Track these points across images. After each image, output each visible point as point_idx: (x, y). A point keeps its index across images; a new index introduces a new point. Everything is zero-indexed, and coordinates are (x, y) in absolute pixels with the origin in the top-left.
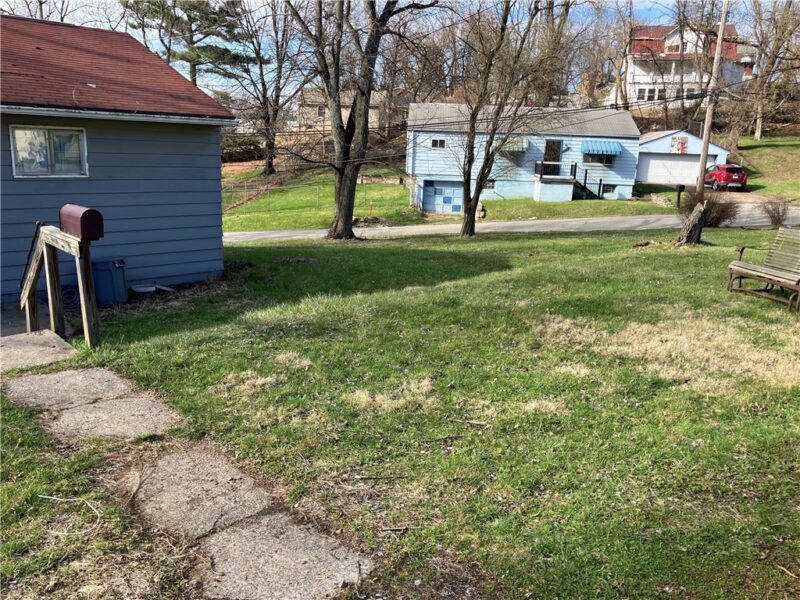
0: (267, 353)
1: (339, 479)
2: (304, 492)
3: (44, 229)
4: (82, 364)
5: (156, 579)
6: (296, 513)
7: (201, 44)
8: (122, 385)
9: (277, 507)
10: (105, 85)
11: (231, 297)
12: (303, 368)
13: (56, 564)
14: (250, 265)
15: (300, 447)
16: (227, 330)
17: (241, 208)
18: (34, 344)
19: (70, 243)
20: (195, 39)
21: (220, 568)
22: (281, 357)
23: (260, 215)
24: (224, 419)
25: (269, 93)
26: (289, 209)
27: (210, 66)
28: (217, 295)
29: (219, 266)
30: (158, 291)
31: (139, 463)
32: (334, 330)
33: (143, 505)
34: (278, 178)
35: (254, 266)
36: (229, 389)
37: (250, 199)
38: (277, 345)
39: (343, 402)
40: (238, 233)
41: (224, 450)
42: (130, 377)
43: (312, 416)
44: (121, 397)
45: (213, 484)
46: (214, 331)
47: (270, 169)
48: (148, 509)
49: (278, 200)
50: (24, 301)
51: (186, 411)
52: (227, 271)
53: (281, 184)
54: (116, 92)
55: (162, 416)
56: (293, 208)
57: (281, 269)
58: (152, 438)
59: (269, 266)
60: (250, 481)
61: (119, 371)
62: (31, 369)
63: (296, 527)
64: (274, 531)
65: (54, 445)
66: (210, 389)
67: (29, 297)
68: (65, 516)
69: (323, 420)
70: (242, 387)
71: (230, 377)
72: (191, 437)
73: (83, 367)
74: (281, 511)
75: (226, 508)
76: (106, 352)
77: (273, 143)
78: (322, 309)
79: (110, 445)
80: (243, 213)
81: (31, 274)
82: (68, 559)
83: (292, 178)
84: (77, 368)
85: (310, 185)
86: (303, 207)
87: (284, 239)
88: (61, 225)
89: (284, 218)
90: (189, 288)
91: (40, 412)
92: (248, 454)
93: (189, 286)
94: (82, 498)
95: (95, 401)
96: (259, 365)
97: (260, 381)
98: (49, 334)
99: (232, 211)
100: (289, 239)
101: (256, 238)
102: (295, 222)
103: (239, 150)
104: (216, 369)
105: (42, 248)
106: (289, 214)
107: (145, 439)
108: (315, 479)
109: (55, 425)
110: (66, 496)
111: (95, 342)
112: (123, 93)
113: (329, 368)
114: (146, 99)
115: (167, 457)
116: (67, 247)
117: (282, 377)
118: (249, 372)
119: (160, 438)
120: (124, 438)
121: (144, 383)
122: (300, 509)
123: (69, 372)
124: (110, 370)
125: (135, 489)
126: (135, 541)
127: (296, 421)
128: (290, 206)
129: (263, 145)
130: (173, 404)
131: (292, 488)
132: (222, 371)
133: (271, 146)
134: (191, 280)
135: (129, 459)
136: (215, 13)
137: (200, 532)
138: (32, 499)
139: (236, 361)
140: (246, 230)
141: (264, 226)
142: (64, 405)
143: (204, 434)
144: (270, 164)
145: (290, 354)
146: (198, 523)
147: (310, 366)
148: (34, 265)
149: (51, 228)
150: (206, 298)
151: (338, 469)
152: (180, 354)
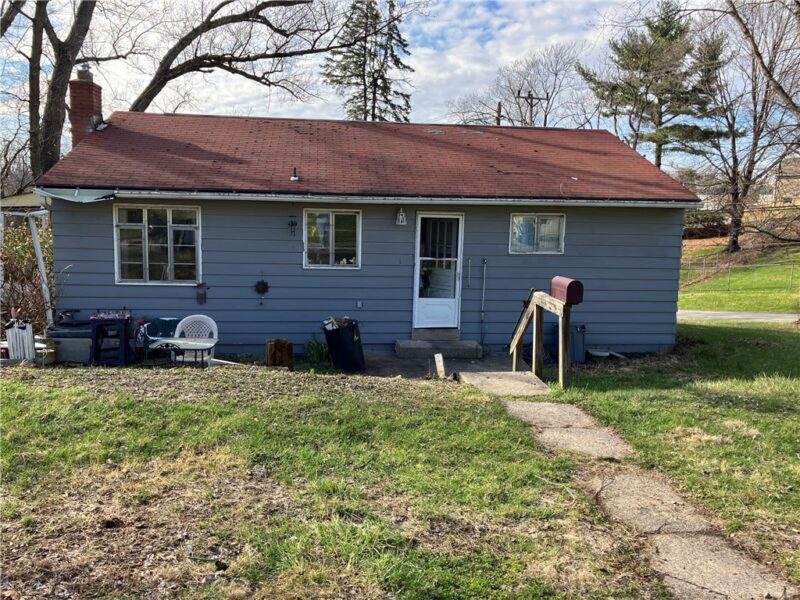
0: (714, 417)
1: (776, 527)
2: (740, 528)
3: (536, 294)
4: (556, 400)
5: (615, 546)
6: (731, 540)
7: (669, 124)
8: (587, 420)
9: (714, 532)
10: (586, 177)
11: (681, 370)
12: (751, 437)
13: (548, 517)
14: (702, 342)
15: (740, 494)
16: (678, 394)
17: (696, 286)
18: (521, 380)
19: (556, 306)
20: (664, 119)
21: (663, 556)
22: (728, 423)
23: (718, 294)
24: (670, 460)
25: (740, 168)
26: (753, 289)
27: (677, 145)
28: (667, 367)
29: (671, 340)
30: (611, 357)
31: (601, 474)
32: (789, 409)
33: (604, 501)
34: (742, 256)
35: (707, 344)
36: (677, 439)
37: (707, 278)
38: (725, 413)
39: (789, 471)
40: (691, 311)
41: (670, 481)
42: (593, 415)
43: (755, 476)
44: (587, 428)
45: (659, 503)
46: (665, 392)
47: (735, 246)
48: (608, 505)
49: (741, 280)
50: (513, 348)
51: (638, 447)
52: (677, 346)
53: (746, 262)
54: (594, 182)
55: (618, 447)
56: (758, 289)
57: (737, 350)
58: (611, 460)
59: (723, 345)
60: (692, 509)
61: (584, 409)
62: (521, 397)
63: (730, 550)
64: (710, 547)
65: (541, 449)
66: (659, 435)
67: (517, 346)
68: (551, 492)
69: (766, 480)
70: (688, 439)
71: (677, 429)
72: (642, 466)
73: (558, 402)
74: (717, 536)
75: (669, 521)
76: (576, 394)
77: (740, 221)
78: (777, 388)
79: (579, 458)
80: (699, 291)
81: (521, 328)
82: (556, 517)
83: (760, 256)
84: (553, 402)
85: (782, 264)
86: (771, 289)
87: (744, 321)
88: (550, 292)
89: (745, 299)
90: (640, 358)
91: (531, 426)
92: (691, 488)
93: (641, 355)
94: (563, 485)
95: (568, 427)
96: (705, 425)
97: (706, 437)
98: (531, 375)
99: (687, 288)
100: (750, 321)
101: (710, 318)
102: (760, 304)
103: (700, 226)
104: (665, 421)
105: (532, 308)
106: (752, 295)
107: (606, 459)
108: (752, 521)
109: (540, 436)
110: (552, 480)
111: (567, 385)
112: (599, 183)
113: (779, 442)
114: (618, 187)
115: (623, 476)
116: (553, 308)
117: (728, 439)
118: (696, 429)
119: (618, 462)
120: (589, 455)
121: (606, 421)
122: (735, 538)
123: (547, 404)
124: (578, 407)
125: (598, 490)
126: (599, 520)
127: (738, 475)
128: (754, 286)
129: (728, 221)
130: (628, 441)
131: (729, 522)
132: (671, 423)
133: (737, 223)
134: (642, 350)
135: (594, 469)
136: (688, 93)
137: (647, 529)
138: (530, 476)
139: (684, 418)
140: (700, 309)
141: (721, 306)
142: (546, 426)
143: (653, 466)
144: (735, 242)
145: (737, 422)
146: (647, 524)
147: (758, 437)
148: (524, 321)
149: (541, 293)
150: (656, 368)
151: (776, 520)
152: (635, 405)
